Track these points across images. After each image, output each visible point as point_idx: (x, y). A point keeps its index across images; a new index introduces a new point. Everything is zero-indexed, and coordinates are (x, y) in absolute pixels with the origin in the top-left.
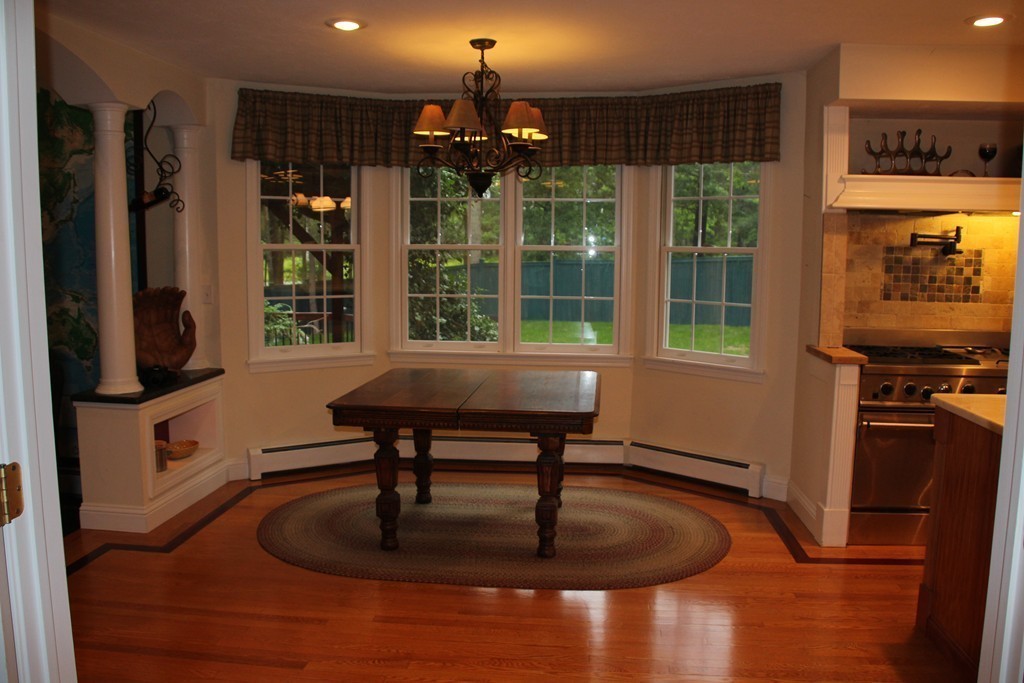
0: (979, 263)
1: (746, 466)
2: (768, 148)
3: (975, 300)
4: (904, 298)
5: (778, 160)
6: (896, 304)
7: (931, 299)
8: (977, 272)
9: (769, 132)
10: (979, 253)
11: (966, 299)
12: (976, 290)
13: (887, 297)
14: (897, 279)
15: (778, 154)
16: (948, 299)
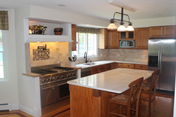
0: (49, 51)
1: (8, 104)
2: (6, 27)
3: (49, 59)
4: (37, 60)
5: (8, 30)
6: (36, 61)
7: (42, 59)
8: (49, 53)
9: (6, 23)
10: (49, 49)
11: (48, 59)
12: (49, 57)
13: (34, 60)
14: (35, 56)
15: (8, 28)
16: (45, 59)
